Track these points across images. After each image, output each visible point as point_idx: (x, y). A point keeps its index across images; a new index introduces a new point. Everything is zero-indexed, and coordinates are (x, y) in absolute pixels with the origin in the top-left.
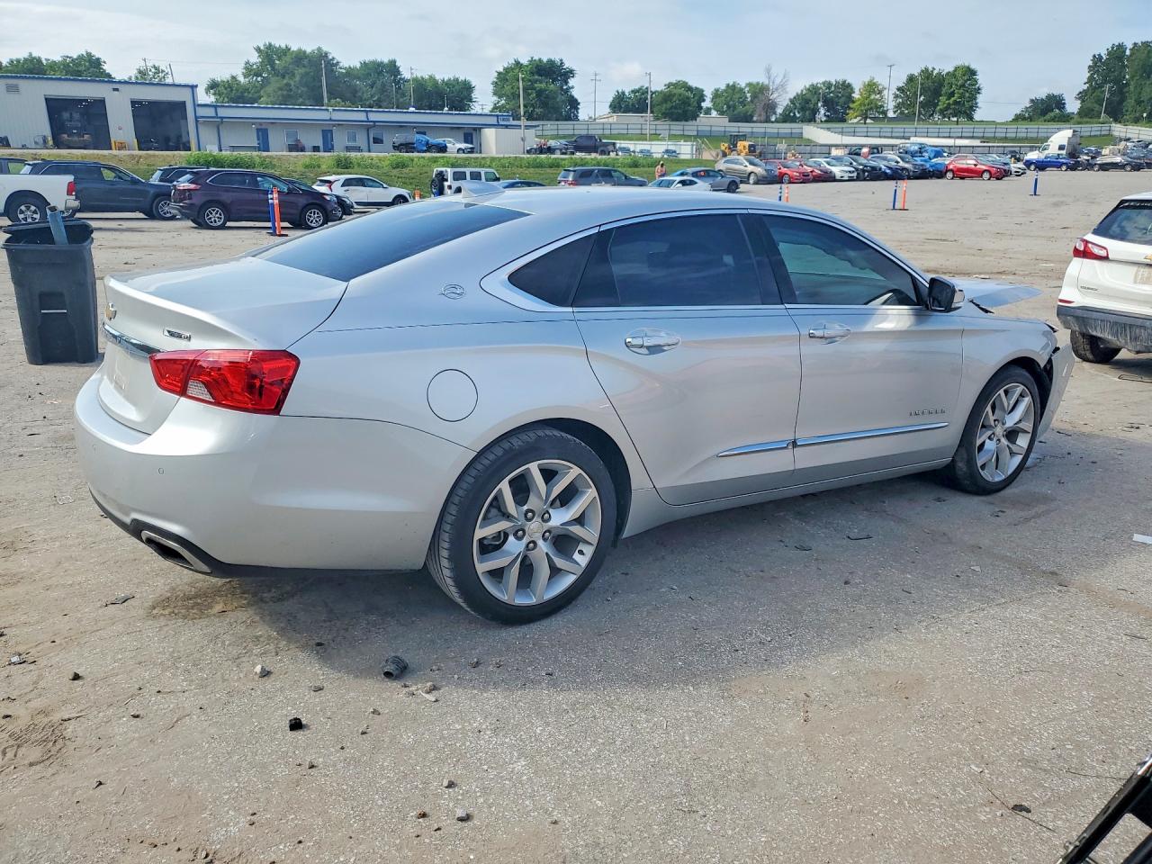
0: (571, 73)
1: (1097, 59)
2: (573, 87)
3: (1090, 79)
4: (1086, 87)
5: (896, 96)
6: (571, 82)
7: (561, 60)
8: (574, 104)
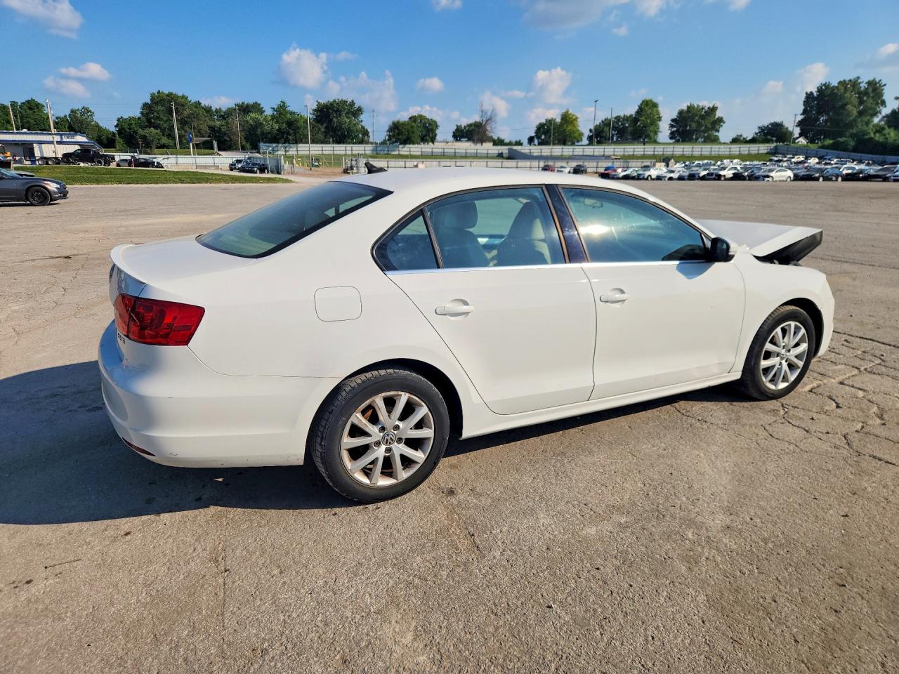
0: (360, 110)
1: (809, 96)
2: (362, 121)
3: (805, 112)
4: (802, 117)
5: (672, 126)
6: (362, 117)
7: (353, 101)
8: (366, 133)
